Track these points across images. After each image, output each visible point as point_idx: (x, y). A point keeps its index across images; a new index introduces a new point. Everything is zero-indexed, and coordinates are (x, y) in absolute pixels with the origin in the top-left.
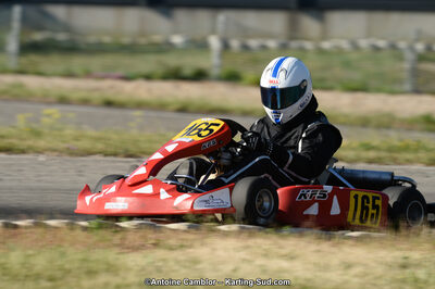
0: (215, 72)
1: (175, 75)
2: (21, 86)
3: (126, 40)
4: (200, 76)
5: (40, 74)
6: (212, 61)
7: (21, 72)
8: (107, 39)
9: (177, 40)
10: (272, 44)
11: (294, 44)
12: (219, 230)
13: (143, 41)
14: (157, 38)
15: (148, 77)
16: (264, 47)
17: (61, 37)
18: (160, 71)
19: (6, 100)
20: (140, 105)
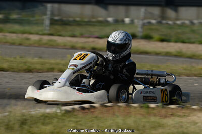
0: (140, 34)
3: (86, 20)
5: (60, 36)
7: (51, 35)
8: (78, 19)
9: (110, 19)
11: (164, 22)
14: (101, 19)
19: (46, 47)
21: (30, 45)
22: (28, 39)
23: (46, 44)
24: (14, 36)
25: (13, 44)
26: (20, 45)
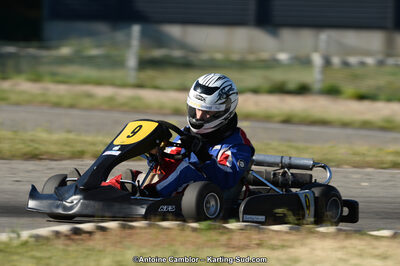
0: (317, 86)
1: (280, 90)
2: (139, 99)
3: (235, 57)
4: (303, 90)
5: (156, 88)
6: (314, 76)
7: (140, 86)
8: (219, 56)
9: (283, 57)
10: (370, 61)
11: (391, 61)
12: (318, 232)
13: (251, 57)
14: (265, 55)
15: (255, 91)
16: (363, 64)
17: (177, 53)
18: (266, 85)
19: (125, 112)
20: (248, 117)
21: (91, 108)
22: (90, 96)
23: (123, 105)
24: (62, 89)
25: (57, 105)
26: (72, 106)
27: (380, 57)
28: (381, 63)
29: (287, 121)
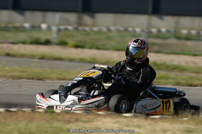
0: (55, 41)
1: (37, 42)
4: (47, 43)
6: (53, 36)
10: (70, 28)
13: (10, 26)
14: (17, 25)
15: (24, 43)
16: (66, 29)
18: (29, 40)
20: (22, 56)
27: (76, 26)
28: (76, 29)
29: (42, 58)
